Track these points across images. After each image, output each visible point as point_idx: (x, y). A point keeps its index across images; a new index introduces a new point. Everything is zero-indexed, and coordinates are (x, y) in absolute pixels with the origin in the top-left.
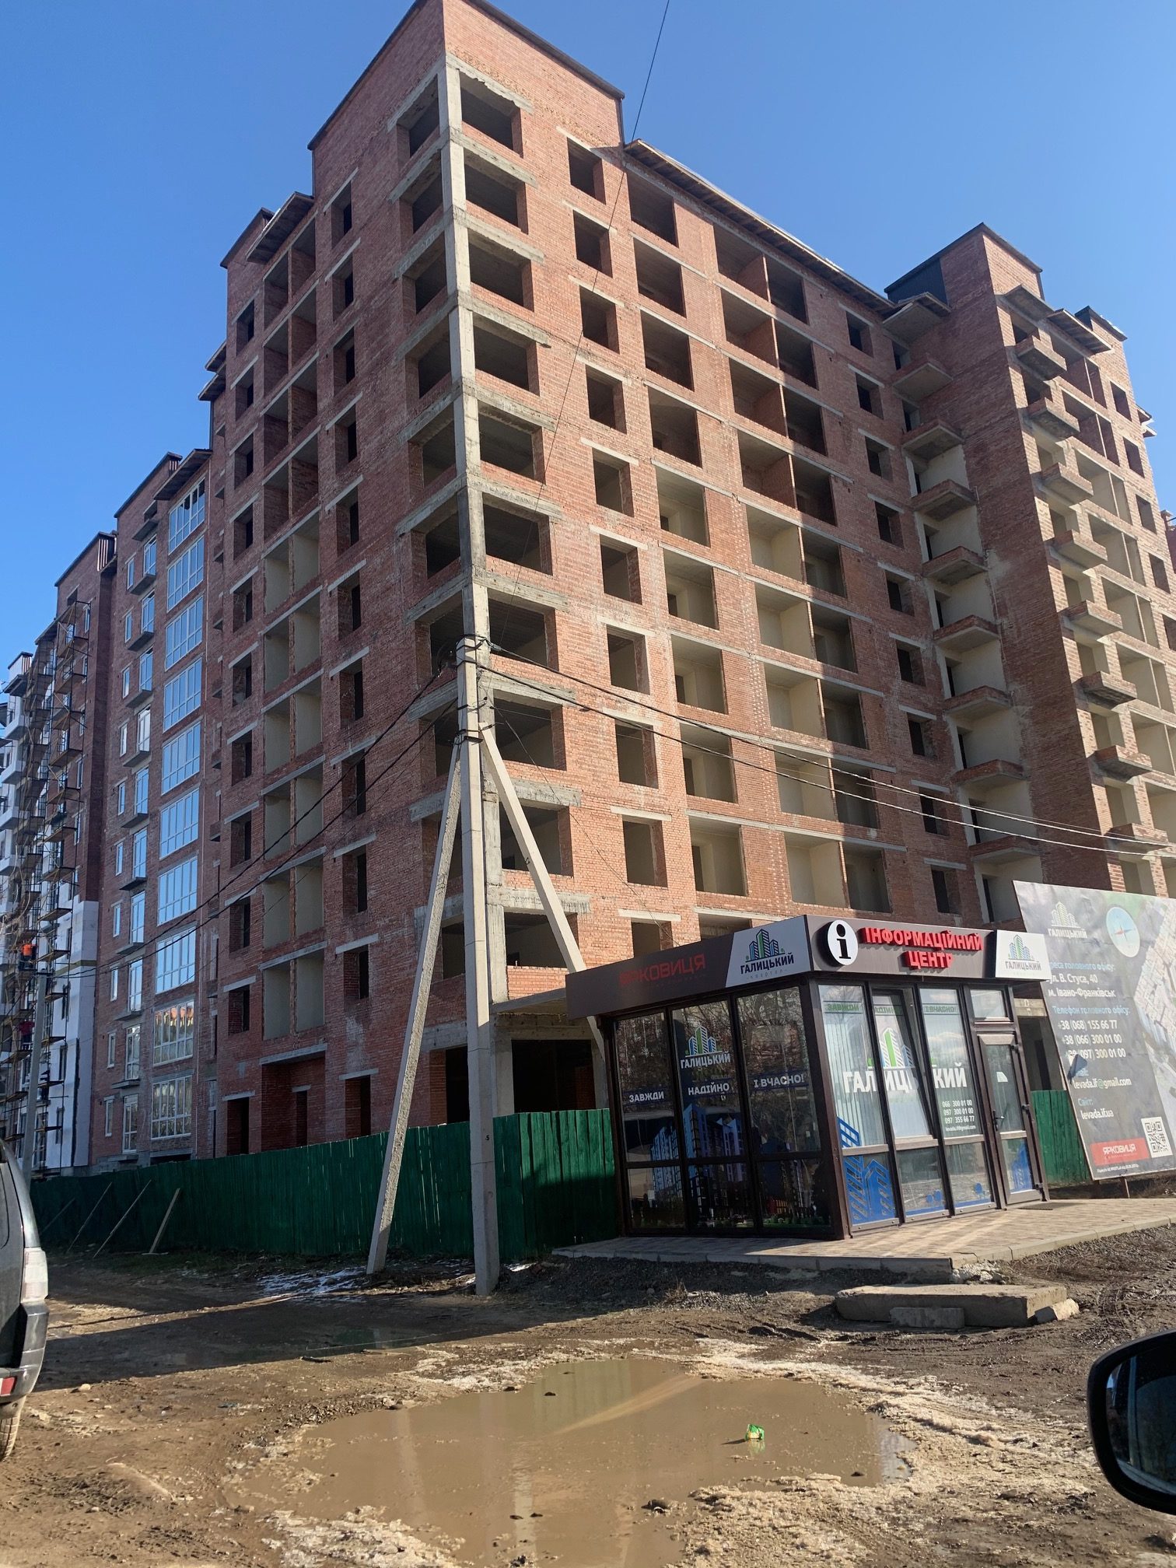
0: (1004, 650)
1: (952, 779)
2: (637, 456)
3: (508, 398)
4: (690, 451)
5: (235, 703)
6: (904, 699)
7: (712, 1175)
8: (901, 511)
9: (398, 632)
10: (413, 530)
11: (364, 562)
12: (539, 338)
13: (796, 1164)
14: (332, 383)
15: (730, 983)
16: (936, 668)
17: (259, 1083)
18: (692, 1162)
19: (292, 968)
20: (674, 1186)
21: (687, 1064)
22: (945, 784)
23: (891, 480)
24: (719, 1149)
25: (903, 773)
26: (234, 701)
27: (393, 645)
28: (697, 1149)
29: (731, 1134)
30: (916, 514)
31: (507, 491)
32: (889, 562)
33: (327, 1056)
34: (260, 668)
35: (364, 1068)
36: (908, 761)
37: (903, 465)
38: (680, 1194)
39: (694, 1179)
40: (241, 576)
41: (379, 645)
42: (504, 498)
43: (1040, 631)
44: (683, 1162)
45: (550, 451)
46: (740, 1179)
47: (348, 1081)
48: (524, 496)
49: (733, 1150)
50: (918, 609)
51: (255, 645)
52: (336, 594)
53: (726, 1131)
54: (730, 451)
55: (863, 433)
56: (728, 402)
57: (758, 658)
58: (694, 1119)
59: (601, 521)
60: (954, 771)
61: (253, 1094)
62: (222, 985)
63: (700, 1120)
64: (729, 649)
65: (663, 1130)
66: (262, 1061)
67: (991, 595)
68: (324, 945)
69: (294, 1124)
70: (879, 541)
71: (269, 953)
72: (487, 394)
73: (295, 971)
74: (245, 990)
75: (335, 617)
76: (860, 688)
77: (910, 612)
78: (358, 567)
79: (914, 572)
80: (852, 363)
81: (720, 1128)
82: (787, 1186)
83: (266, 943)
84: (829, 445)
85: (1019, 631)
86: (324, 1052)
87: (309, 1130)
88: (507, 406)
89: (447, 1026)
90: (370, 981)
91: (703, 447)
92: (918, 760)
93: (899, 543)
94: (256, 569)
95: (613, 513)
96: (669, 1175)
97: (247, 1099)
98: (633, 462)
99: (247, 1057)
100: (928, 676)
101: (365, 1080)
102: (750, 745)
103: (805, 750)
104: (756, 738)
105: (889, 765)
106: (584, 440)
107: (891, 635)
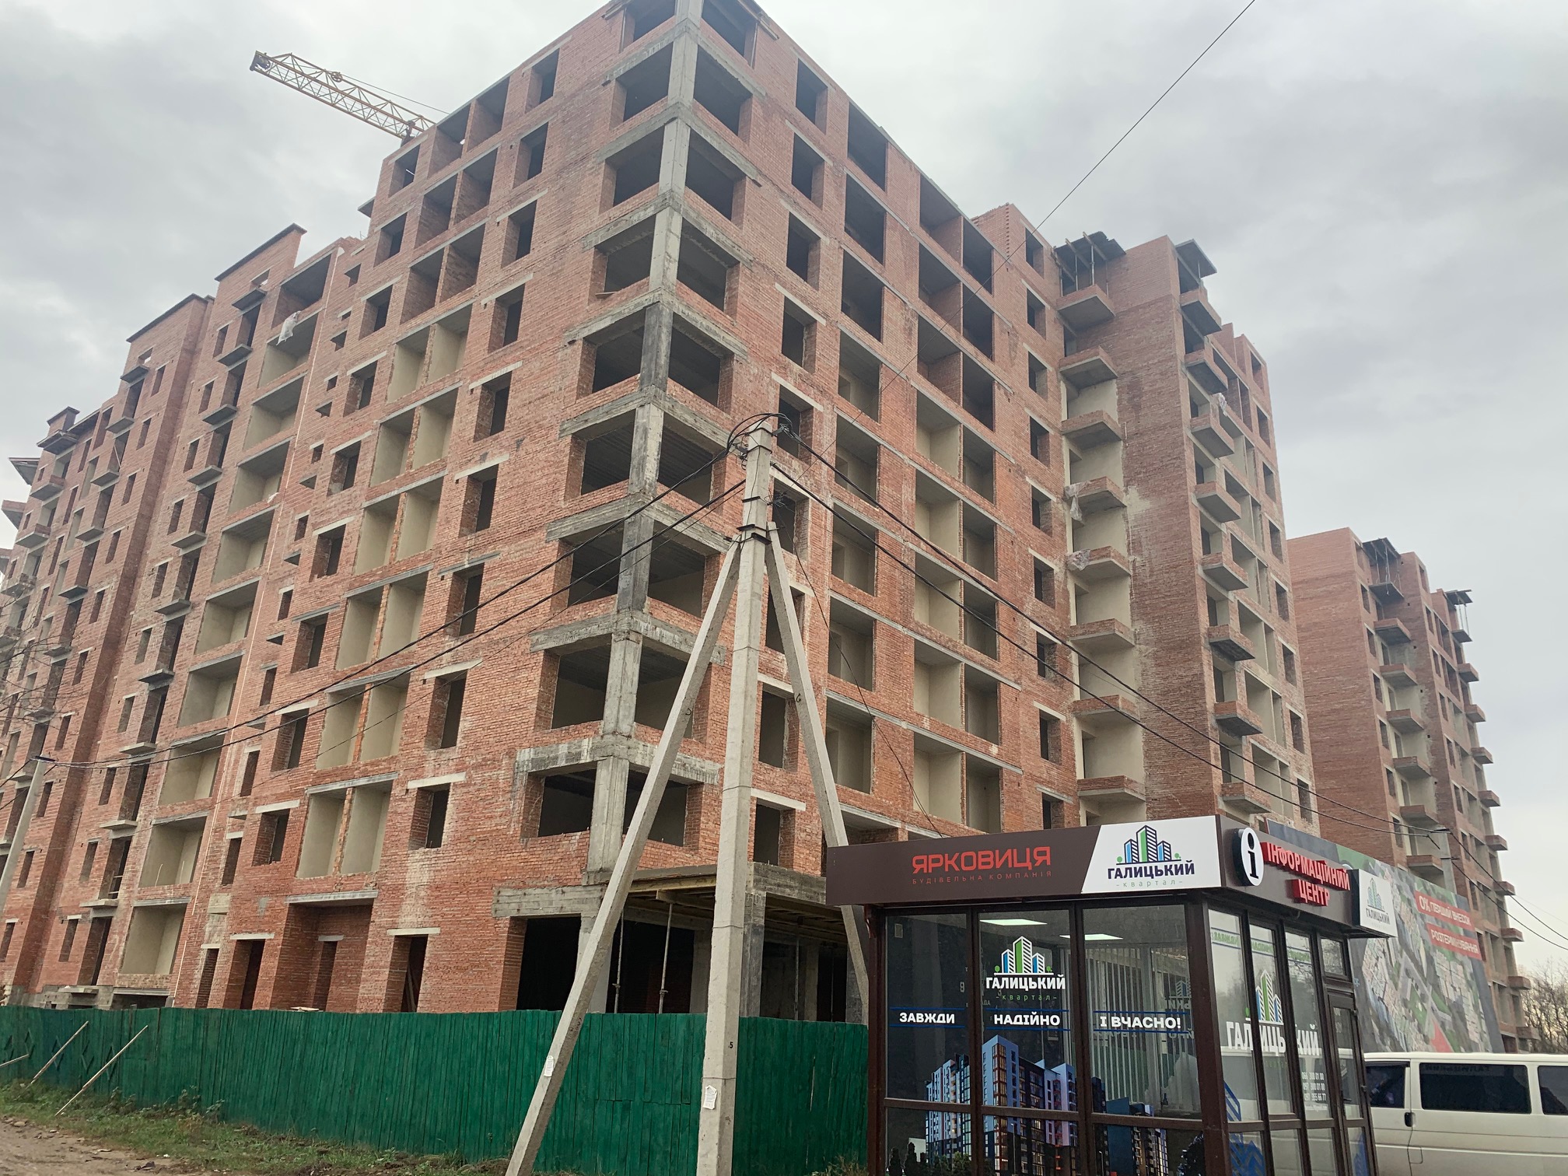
0: (1134, 587)
1: (1069, 707)
2: (826, 316)
3: (712, 224)
4: (874, 325)
5: (330, 493)
6: (1034, 615)
7: (1021, 1131)
8: (1051, 432)
9: (549, 442)
10: (585, 339)
11: (519, 364)
12: (750, 172)
13: (1158, 1135)
14: (513, 175)
15: (1088, 888)
16: (1066, 592)
17: (282, 924)
18: (991, 1111)
19: (348, 797)
20: (960, 1139)
21: (996, 984)
22: (1061, 712)
23: (1046, 399)
24: (1035, 1100)
25: (1028, 693)
26: (329, 490)
27: (542, 456)
28: (999, 1094)
29: (1057, 1083)
30: (1063, 439)
31: (698, 318)
32: (1035, 478)
33: (375, 905)
34: (370, 458)
35: (422, 926)
36: (1033, 681)
37: (1058, 387)
38: (968, 1150)
39: (991, 1134)
40: (364, 358)
41: (523, 453)
42: (694, 323)
43: (1173, 574)
44: (977, 1110)
45: (743, 286)
46: (1066, 1142)
47: (397, 937)
48: (713, 328)
49: (1058, 1105)
50: (1057, 529)
51: (367, 434)
52: (478, 392)
53: (1048, 1077)
54: (910, 334)
55: (1029, 349)
56: (913, 286)
57: (911, 546)
58: (999, 1056)
59: (784, 371)
60: (1071, 700)
61: (272, 936)
62: (255, 805)
63: (1009, 1056)
64: (885, 531)
65: (949, 1063)
66: (292, 900)
67: (1127, 531)
68: (394, 777)
69: (315, 978)
70: (1030, 456)
71: (321, 777)
72: (693, 215)
73: (351, 802)
74: (283, 816)
75: (473, 417)
76: (995, 596)
77: (1048, 531)
78: (510, 368)
79: (1056, 493)
80: (1025, 278)
81: (1041, 1072)
82: (1141, 1160)
83: (320, 765)
84: (996, 352)
85: (1152, 571)
86: (372, 900)
87: (332, 988)
88: (710, 232)
89: (538, 891)
90: (446, 825)
91: (885, 323)
92: (1041, 681)
93: (1046, 462)
94: (384, 354)
95: (796, 367)
96: (952, 1124)
97: (262, 942)
98: (821, 321)
99: (272, 893)
100: (1058, 599)
101: (423, 939)
102: (893, 634)
103: (943, 650)
104: (900, 628)
105: (1016, 682)
106: (777, 286)
107: (1031, 551)
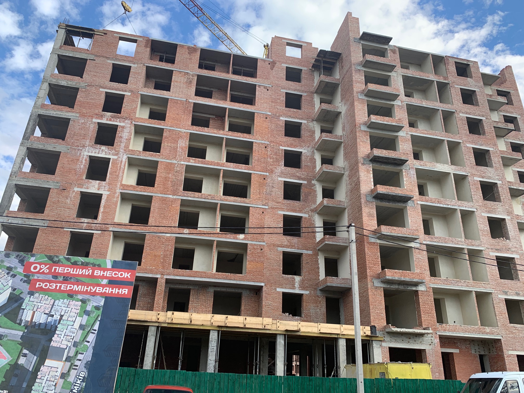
0: (344, 147)
1: (312, 211)
2: (132, 92)
4: (165, 86)
6: (282, 174)
8: (304, 94)
12: (90, 58)
16: (313, 160)
22: (305, 213)
23: (301, 82)
25: (272, 208)
30: (315, 95)
31: (52, 112)
32: (289, 117)
36: (278, 203)
45: (80, 95)
48: (60, 114)
54: (190, 83)
55: (286, 65)
56: (195, 65)
57: (182, 163)
59: (101, 117)
60: (314, 206)
64: (164, 160)
67: (342, 123)
70: (284, 108)
72: (55, 80)
76: (250, 172)
79: (307, 119)
84: (259, 73)
91: (173, 84)
92: (286, 202)
93: (299, 108)
95: (109, 114)
98: (128, 94)
102: (164, 200)
103: (203, 200)
104: (171, 196)
105: (263, 205)
106: (101, 90)
107: (281, 147)
